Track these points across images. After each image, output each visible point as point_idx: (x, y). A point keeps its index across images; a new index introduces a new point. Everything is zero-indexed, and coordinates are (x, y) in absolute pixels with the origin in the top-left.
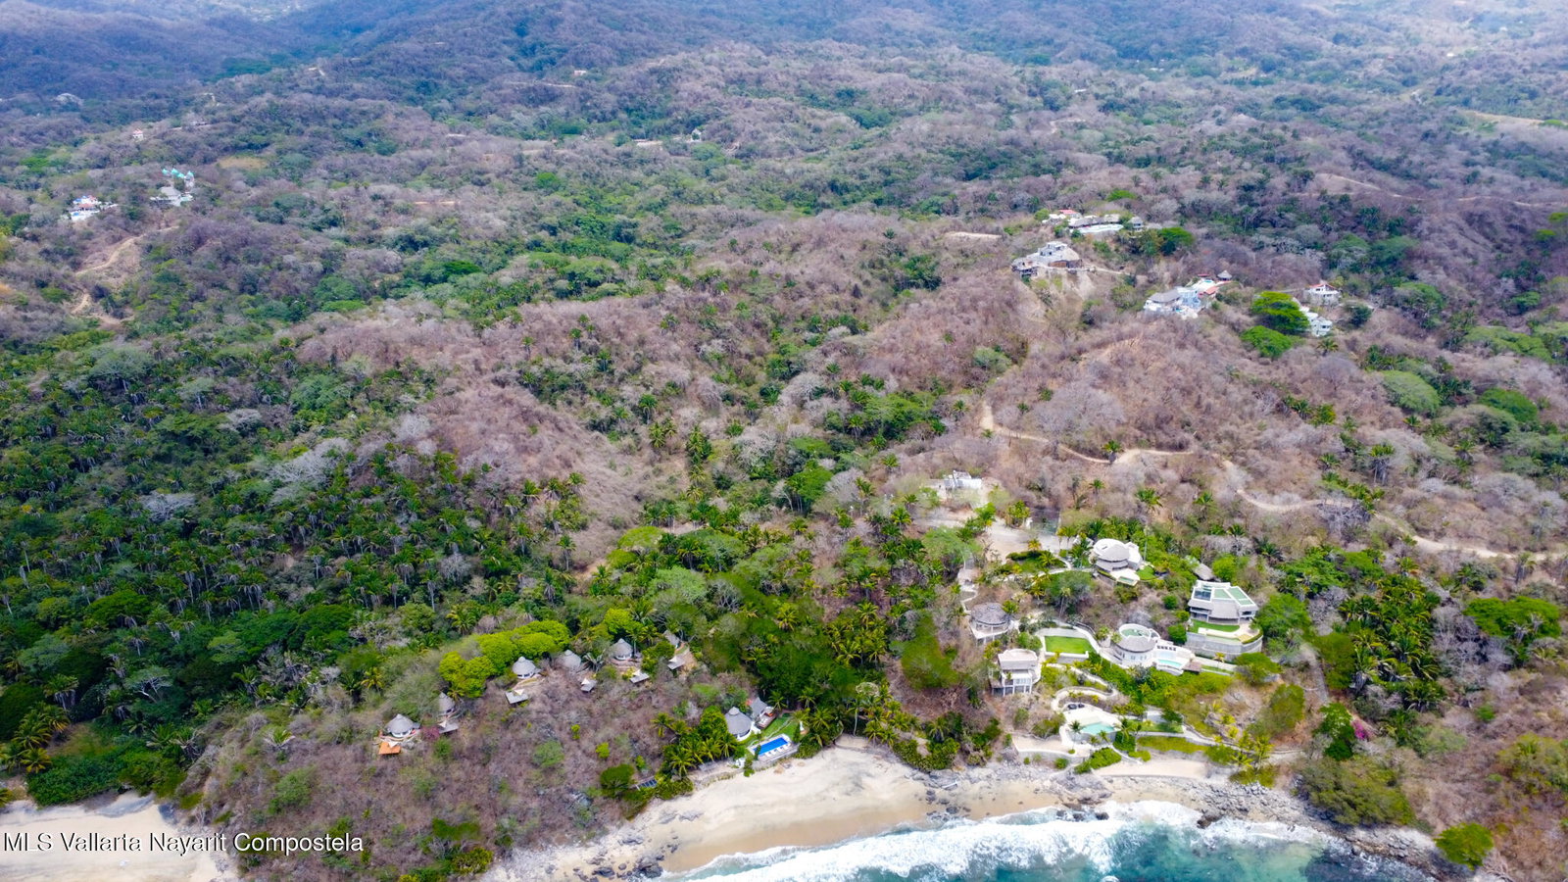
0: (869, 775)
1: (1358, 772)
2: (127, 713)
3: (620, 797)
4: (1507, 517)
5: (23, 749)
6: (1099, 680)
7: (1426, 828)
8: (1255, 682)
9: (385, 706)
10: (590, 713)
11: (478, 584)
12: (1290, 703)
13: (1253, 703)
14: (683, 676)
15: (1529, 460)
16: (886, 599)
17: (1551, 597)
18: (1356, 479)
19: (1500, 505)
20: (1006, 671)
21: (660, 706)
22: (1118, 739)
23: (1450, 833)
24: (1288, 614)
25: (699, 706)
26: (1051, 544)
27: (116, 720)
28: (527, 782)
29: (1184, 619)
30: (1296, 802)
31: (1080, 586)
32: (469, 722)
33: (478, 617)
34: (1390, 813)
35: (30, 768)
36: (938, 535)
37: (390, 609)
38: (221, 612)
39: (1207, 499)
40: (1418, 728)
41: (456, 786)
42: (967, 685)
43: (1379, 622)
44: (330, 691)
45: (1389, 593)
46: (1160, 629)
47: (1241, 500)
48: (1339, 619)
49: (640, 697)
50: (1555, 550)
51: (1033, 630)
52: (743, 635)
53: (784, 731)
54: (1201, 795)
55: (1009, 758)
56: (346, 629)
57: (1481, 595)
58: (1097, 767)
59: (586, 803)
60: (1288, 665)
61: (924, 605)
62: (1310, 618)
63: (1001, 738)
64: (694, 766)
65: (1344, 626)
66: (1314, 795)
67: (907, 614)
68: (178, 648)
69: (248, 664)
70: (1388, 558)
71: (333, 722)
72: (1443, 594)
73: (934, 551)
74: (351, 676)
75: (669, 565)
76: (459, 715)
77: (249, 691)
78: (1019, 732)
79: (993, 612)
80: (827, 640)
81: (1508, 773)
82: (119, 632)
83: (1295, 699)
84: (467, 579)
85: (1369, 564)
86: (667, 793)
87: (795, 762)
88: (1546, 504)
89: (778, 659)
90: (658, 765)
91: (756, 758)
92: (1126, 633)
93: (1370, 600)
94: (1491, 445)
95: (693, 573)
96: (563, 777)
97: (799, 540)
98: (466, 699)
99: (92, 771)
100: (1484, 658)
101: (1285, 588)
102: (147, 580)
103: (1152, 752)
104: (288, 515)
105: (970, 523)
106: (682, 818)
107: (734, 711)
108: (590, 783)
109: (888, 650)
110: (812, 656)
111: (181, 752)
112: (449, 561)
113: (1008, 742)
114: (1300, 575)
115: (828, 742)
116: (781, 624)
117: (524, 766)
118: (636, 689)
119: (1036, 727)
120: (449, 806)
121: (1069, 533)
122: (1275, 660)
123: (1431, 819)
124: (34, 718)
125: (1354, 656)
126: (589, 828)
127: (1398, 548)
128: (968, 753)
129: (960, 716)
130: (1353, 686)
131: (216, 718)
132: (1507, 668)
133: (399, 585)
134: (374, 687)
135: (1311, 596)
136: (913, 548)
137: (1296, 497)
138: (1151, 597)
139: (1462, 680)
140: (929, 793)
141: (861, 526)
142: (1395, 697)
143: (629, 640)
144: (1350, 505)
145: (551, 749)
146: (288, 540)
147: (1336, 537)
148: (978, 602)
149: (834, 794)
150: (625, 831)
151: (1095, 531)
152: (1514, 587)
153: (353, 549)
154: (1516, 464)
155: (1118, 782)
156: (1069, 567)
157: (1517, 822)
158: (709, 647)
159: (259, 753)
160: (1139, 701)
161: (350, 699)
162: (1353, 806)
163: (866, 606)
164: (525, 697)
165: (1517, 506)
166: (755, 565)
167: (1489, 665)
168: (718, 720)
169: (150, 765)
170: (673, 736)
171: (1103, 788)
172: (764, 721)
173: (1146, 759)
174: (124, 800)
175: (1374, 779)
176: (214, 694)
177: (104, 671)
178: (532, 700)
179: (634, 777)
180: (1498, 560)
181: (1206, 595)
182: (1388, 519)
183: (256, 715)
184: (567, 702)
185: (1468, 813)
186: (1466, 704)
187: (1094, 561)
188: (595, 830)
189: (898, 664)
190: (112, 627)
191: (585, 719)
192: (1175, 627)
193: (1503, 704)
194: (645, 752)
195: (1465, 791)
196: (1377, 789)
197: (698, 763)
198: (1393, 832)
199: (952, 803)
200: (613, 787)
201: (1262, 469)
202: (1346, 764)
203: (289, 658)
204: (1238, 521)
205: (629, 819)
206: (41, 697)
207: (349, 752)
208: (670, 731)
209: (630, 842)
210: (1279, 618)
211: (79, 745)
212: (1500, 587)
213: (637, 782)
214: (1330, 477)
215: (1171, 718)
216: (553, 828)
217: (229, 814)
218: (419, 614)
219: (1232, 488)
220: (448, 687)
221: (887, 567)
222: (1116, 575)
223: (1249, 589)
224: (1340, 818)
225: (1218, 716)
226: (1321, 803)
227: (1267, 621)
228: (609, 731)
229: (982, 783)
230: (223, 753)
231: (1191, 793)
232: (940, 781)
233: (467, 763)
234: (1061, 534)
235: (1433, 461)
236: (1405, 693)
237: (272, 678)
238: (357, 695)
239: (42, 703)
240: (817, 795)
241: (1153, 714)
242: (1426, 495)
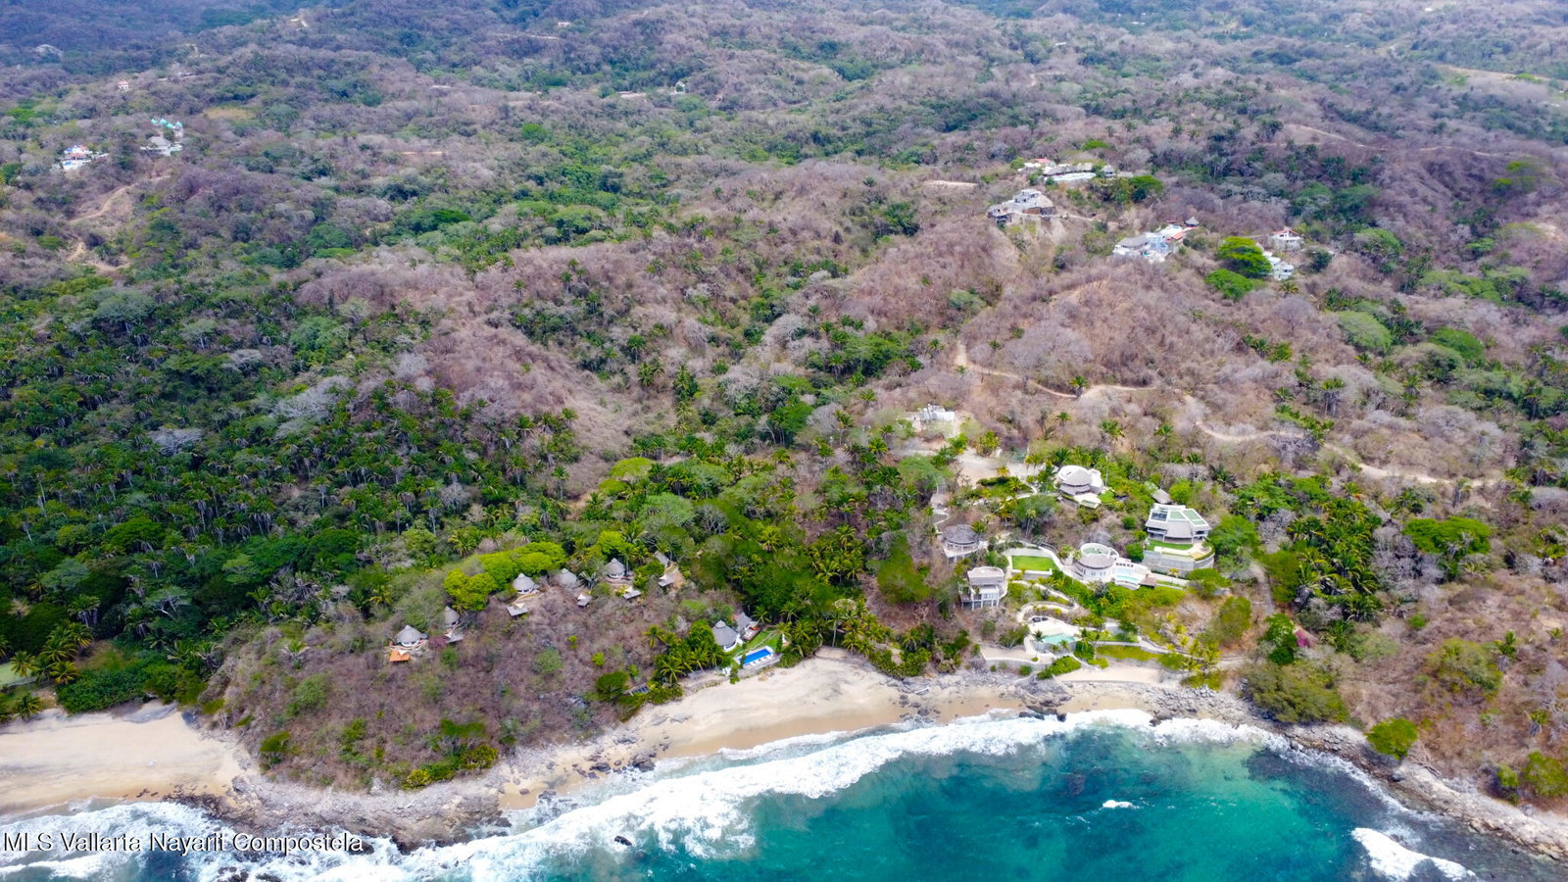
0: (847, 682)
1: (1298, 676)
2: (147, 630)
3: (614, 701)
4: (1448, 446)
5: (51, 662)
6: (1062, 595)
7: (1358, 725)
8: (1206, 596)
9: (393, 619)
10: (585, 625)
11: (477, 512)
12: (1237, 614)
13: (1204, 614)
14: (673, 593)
15: (1472, 394)
16: (864, 523)
17: (1484, 518)
18: (1308, 411)
19: (1443, 435)
20: (975, 587)
21: (651, 619)
22: (1079, 649)
23: (1379, 728)
24: (1239, 534)
25: (688, 621)
26: (1019, 471)
27: (137, 637)
28: (528, 688)
29: (1142, 538)
30: (1241, 703)
31: (1043, 509)
32: (473, 633)
33: (478, 541)
34: (1326, 711)
35: (59, 679)
36: (914, 463)
37: (394, 534)
38: (233, 538)
39: (1167, 430)
40: (1356, 636)
41: (462, 691)
42: (939, 599)
43: (1323, 541)
44: (341, 606)
45: (1334, 515)
46: (1119, 548)
47: (1197, 431)
48: (1286, 539)
49: (632, 611)
50: (1492, 477)
51: (1001, 549)
52: (728, 556)
53: (765, 643)
54: (1155, 698)
55: (977, 666)
56: (353, 552)
57: (1419, 517)
58: (1058, 673)
59: (583, 706)
60: (1237, 581)
61: (899, 526)
62: (1259, 538)
63: (970, 648)
64: (683, 675)
65: (1291, 545)
66: (1257, 696)
67: (884, 535)
68: (194, 570)
69: (262, 584)
70: (1335, 483)
71: (345, 634)
72: (1384, 516)
73: (909, 479)
74: (359, 593)
75: (658, 492)
76: (464, 626)
77: (263, 609)
78: (986, 643)
79: (964, 532)
80: (807, 560)
81: (1435, 674)
82: (136, 556)
83: (1242, 610)
84: (467, 507)
85: (1316, 489)
86: (659, 698)
87: (778, 671)
88: (1483, 434)
89: (762, 577)
90: (650, 673)
91: (741, 667)
92: (1087, 551)
93: (1316, 522)
94: (1439, 381)
95: (681, 499)
96: (562, 683)
97: (781, 468)
98: (471, 612)
99: (117, 682)
100: (1419, 573)
101: (1235, 510)
102: (160, 508)
103: (1108, 660)
104: (294, 447)
105: (943, 452)
106: (673, 720)
107: (721, 624)
108: (586, 688)
109: (865, 569)
110: (794, 574)
111: (202, 664)
112: (449, 490)
113: (976, 651)
114: (1252, 499)
115: (810, 653)
116: (764, 547)
117: (525, 672)
118: (628, 604)
119: (1002, 638)
120: (456, 709)
121: (1035, 460)
122: (1226, 576)
123: (1363, 717)
124: (61, 634)
125: (1299, 572)
126: (586, 729)
127: (1344, 475)
128: (938, 661)
129: (932, 630)
130: (1298, 600)
131: (232, 634)
132: (1440, 582)
133: (402, 512)
134: (382, 602)
135: (1261, 517)
136: (890, 475)
137: (1250, 428)
138: (1111, 518)
139: (1400, 593)
140: (903, 697)
141: (841, 455)
142: (1336, 609)
143: (622, 559)
144: (1301, 436)
145: (551, 658)
146: (293, 471)
147: (1288, 465)
148: (951, 524)
149: (814, 698)
150: (620, 732)
151: (1060, 459)
152: (1451, 510)
153: (356, 479)
154: (1462, 398)
155: (1078, 687)
156: (1035, 491)
157: (1440, 716)
158: (697, 568)
159: (276, 663)
160: (1099, 614)
161: (359, 614)
162: (1292, 704)
163: (845, 529)
164: (525, 610)
165: (1459, 437)
166: (741, 492)
167: (1422, 579)
168: (706, 633)
169: (172, 676)
170: (665, 646)
171: (1064, 692)
172: (749, 634)
173: (1104, 666)
174: (149, 707)
175: (1313, 681)
176: (229, 612)
177: (123, 592)
178: (531, 613)
179: (628, 683)
180: (1437, 486)
181: (1163, 516)
182: (1336, 448)
183: (270, 630)
184: (564, 615)
185: (1398, 710)
186: (1400, 615)
187: (1058, 485)
188: (591, 731)
189: (874, 581)
190: (128, 552)
191: (582, 631)
192: (1133, 546)
193: (1433, 614)
194: (638, 661)
195: (1395, 691)
196: (1315, 690)
197: (687, 671)
198: (1328, 729)
199: (923, 707)
200: (609, 692)
201: (1220, 402)
202: (1288, 669)
203: (300, 579)
204: (1196, 451)
205: (624, 721)
206: (65, 615)
207: (361, 660)
208: (661, 643)
209: (624, 741)
210: (1229, 537)
211: (104, 660)
212: (1439, 510)
213: (631, 689)
214: (1283, 410)
215: (1127, 628)
216: (552, 728)
217: (250, 718)
218: (422, 539)
219: (1191, 420)
220: (451, 601)
221: (865, 493)
222: (1079, 499)
223: (1204, 511)
224: (1280, 716)
225: (1171, 627)
226: (1264, 704)
227: (1219, 539)
228: (605, 642)
229: (951, 689)
230: (241, 665)
231: (1145, 696)
232: (912, 687)
233: (471, 670)
234: (1029, 461)
235: (1382, 395)
236: (1344, 605)
237: (283, 597)
238: (367, 613)
239: (67, 621)
240: (798, 700)
241: (1111, 626)
242: (1373, 426)
